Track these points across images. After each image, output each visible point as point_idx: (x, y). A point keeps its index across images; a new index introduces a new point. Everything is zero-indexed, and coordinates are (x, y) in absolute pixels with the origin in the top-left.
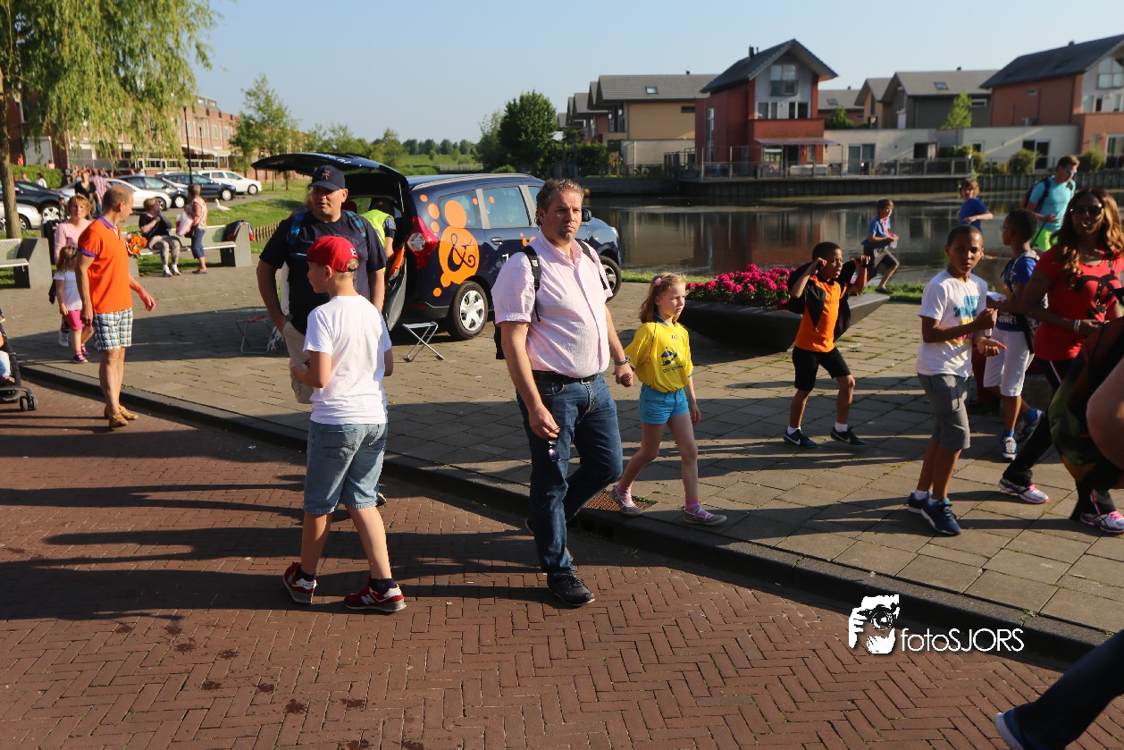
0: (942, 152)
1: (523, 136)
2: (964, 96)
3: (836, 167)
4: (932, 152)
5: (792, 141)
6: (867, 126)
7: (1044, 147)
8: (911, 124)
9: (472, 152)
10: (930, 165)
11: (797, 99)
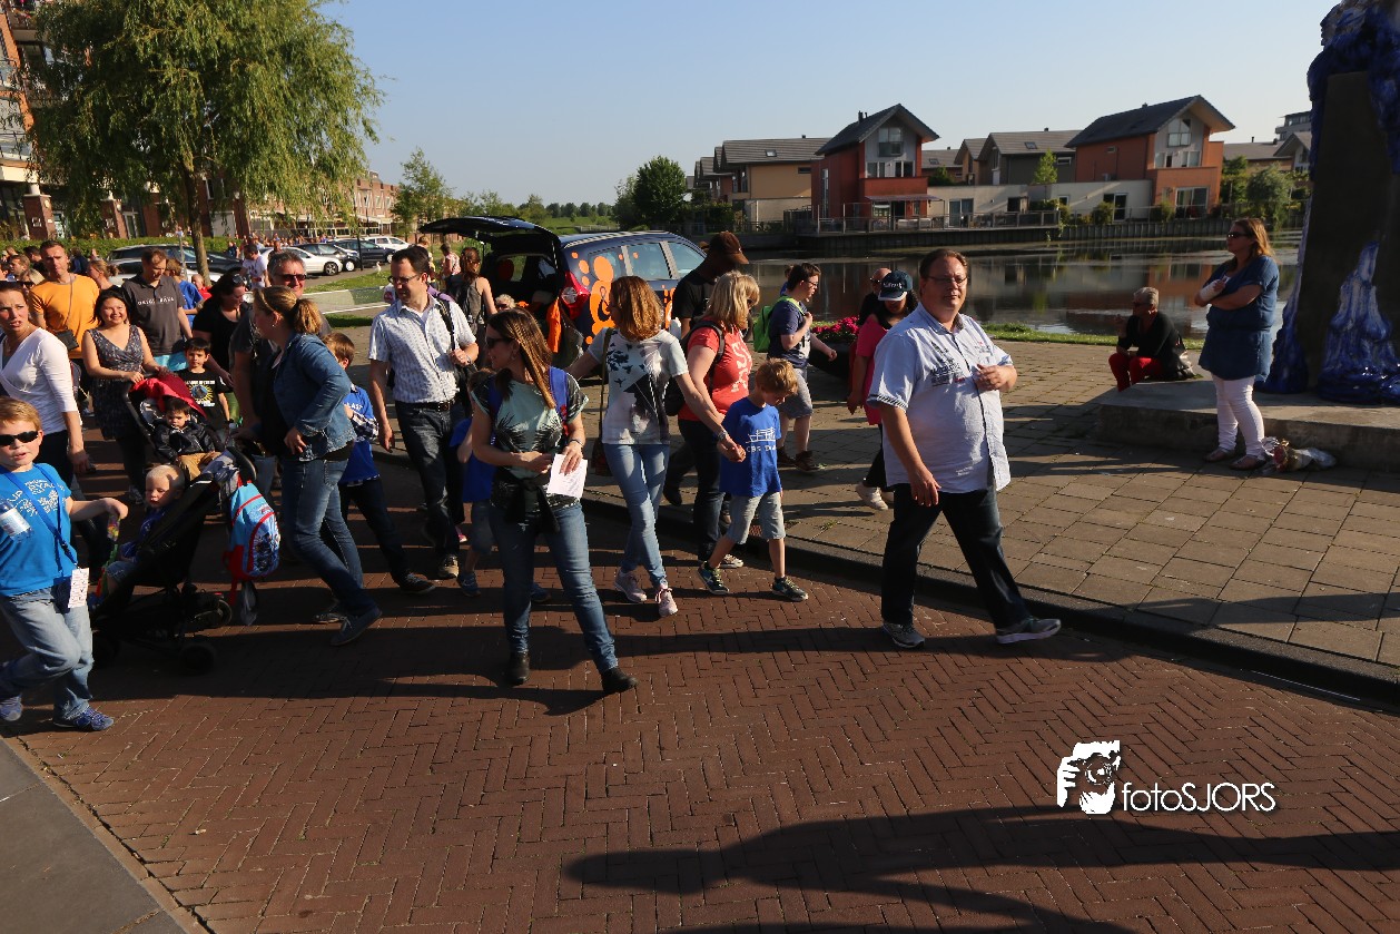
0: (1032, 206)
1: (655, 197)
2: (1049, 155)
3: (939, 220)
4: (1023, 205)
5: (899, 197)
6: (965, 184)
7: (1122, 200)
8: (1004, 181)
9: (609, 214)
10: (1022, 216)
11: (903, 158)
